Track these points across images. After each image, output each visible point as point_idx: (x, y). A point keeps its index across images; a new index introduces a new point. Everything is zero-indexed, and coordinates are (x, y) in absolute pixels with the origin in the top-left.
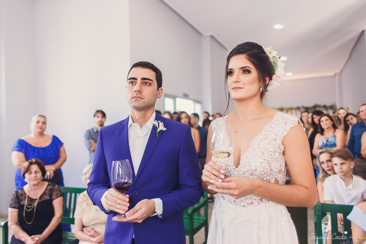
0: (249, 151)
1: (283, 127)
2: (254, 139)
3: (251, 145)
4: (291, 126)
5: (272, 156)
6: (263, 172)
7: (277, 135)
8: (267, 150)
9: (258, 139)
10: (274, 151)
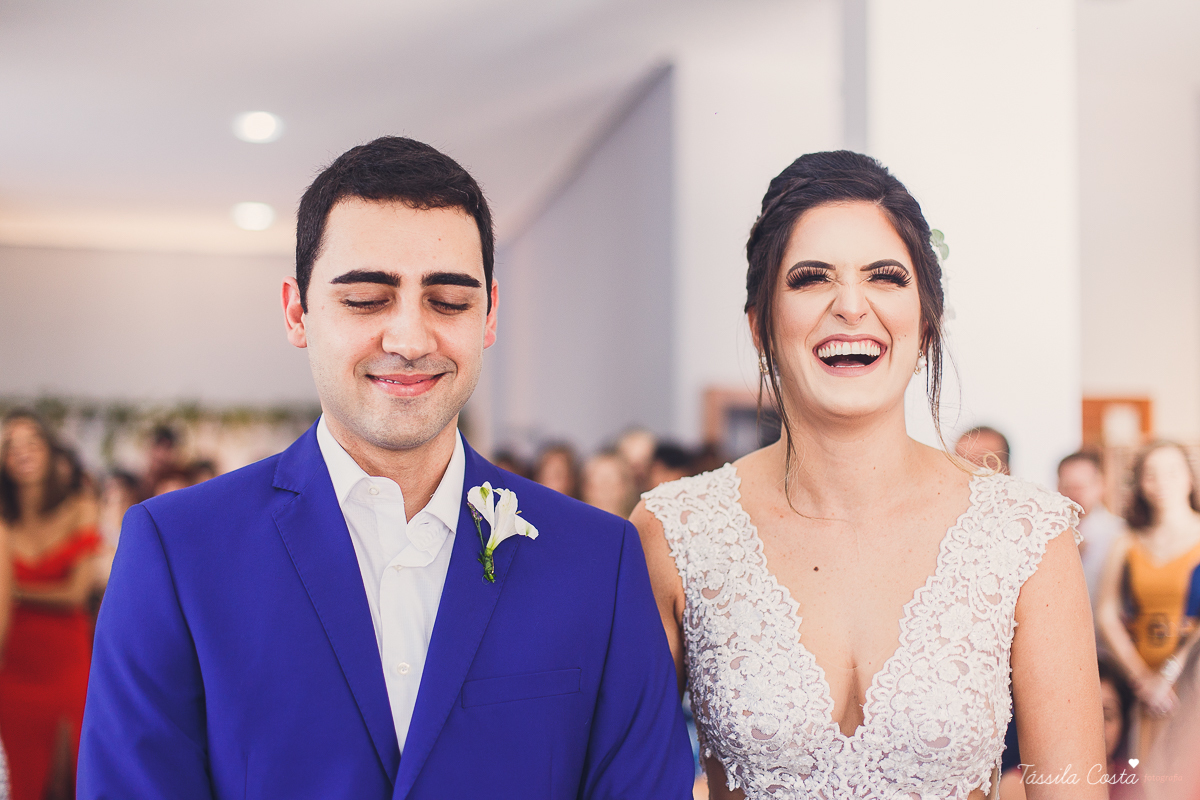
0: (898, 660)
1: (1016, 542)
2: (909, 606)
3: (906, 632)
4: (1048, 534)
6: (972, 746)
7: (1001, 579)
8: (973, 648)
9: (930, 602)
10: (997, 651)
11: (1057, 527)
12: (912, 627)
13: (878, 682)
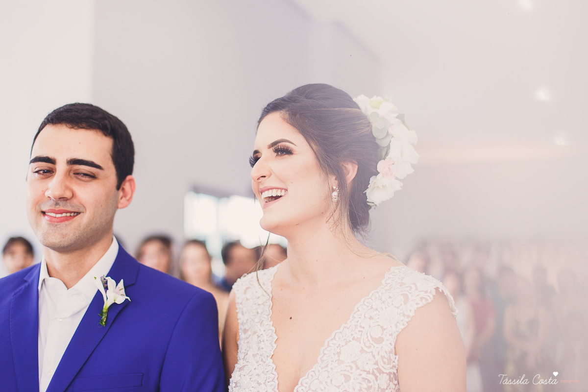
0: (314, 371)
1: (398, 308)
2: (328, 340)
3: (322, 354)
4: (417, 304)
5: (370, 385)
7: (385, 329)
8: (358, 368)
9: (339, 338)
10: (376, 372)
11: (424, 300)
12: (326, 352)
13: (301, 383)
